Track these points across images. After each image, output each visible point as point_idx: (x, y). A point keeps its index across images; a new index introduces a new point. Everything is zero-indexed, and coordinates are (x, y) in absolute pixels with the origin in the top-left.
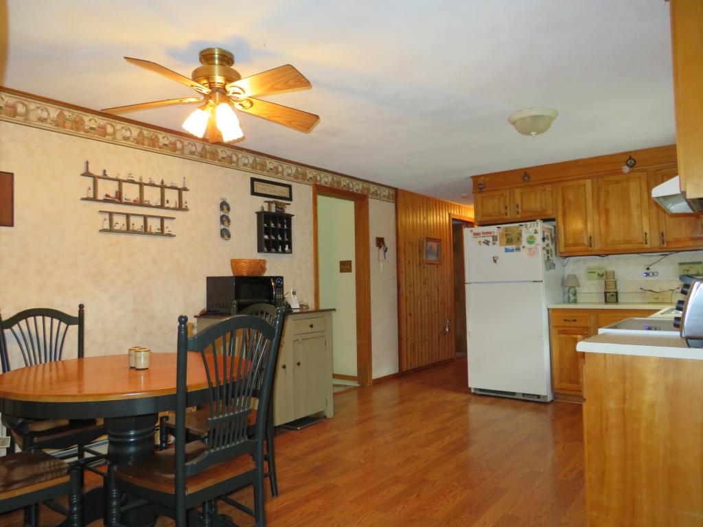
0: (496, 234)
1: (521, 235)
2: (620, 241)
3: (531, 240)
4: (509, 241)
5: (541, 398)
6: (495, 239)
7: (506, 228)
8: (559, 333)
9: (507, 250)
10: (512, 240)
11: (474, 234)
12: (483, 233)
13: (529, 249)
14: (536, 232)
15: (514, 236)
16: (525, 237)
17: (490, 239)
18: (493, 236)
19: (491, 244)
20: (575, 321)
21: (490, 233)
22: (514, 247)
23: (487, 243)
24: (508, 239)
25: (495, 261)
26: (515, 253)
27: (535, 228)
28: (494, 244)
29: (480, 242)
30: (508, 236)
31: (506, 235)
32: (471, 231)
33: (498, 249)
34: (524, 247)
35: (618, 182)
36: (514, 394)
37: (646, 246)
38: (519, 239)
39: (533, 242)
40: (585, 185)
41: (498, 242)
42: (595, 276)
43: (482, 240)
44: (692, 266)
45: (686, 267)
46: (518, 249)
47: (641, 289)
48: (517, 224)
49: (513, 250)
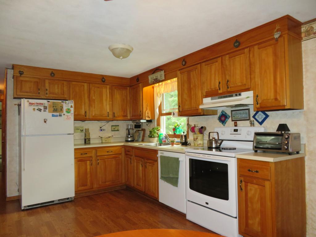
0: (46, 105)
1: (63, 107)
2: (98, 115)
3: (68, 111)
4: (55, 110)
5: (70, 199)
6: (45, 108)
7: (53, 102)
8: (78, 162)
9: (53, 116)
10: (57, 110)
11: (30, 103)
12: (37, 104)
13: (67, 116)
14: (72, 107)
15: (59, 108)
16: (65, 108)
17: (42, 108)
18: (44, 106)
19: (42, 111)
20: (86, 154)
21: (42, 104)
22: (58, 114)
23: (40, 110)
24: (54, 109)
25: (45, 122)
26: (59, 118)
27: (71, 104)
28: (44, 111)
29: (34, 109)
30: (54, 107)
31: (53, 106)
32: (28, 101)
33: (47, 115)
34: (64, 114)
35: (98, 88)
36: (53, 201)
37: (108, 118)
38: (61, 109)
39: (70, 112)
40: (84, 86)
41: (47, 110)
42: (79, 131)
43: (36, 108)
44: (116, 127)
45: (114, 127)
46: (60, 115)
47: (100, 136)
48: (60, 101)
49: (57, 116)
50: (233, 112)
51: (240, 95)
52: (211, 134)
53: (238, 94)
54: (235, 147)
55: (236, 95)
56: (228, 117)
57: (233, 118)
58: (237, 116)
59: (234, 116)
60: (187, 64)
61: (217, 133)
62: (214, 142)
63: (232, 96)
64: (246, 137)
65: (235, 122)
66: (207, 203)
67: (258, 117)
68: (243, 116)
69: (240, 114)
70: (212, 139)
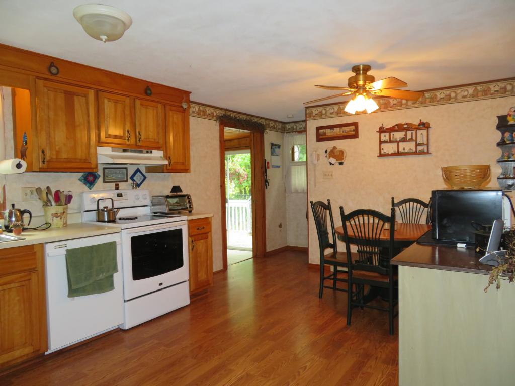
50: (106, 171)
51: (151, 152)
52: (100, 201)
53: (149, 151)
54: (136, 216)
55: (147, 152)
56: (98, 176)
57: (106, 178)
58: (112, 176)
59: (107, 177)
60: (58, 76)
61: (112, 199)
62: (106, 213)
63: (141, 152)
64: (135, 203)
65: (116, 185)
66: (161, 284)
67: (137, 179)
68: (120, 176)
69: (116, 173)
70: (103, 208)
